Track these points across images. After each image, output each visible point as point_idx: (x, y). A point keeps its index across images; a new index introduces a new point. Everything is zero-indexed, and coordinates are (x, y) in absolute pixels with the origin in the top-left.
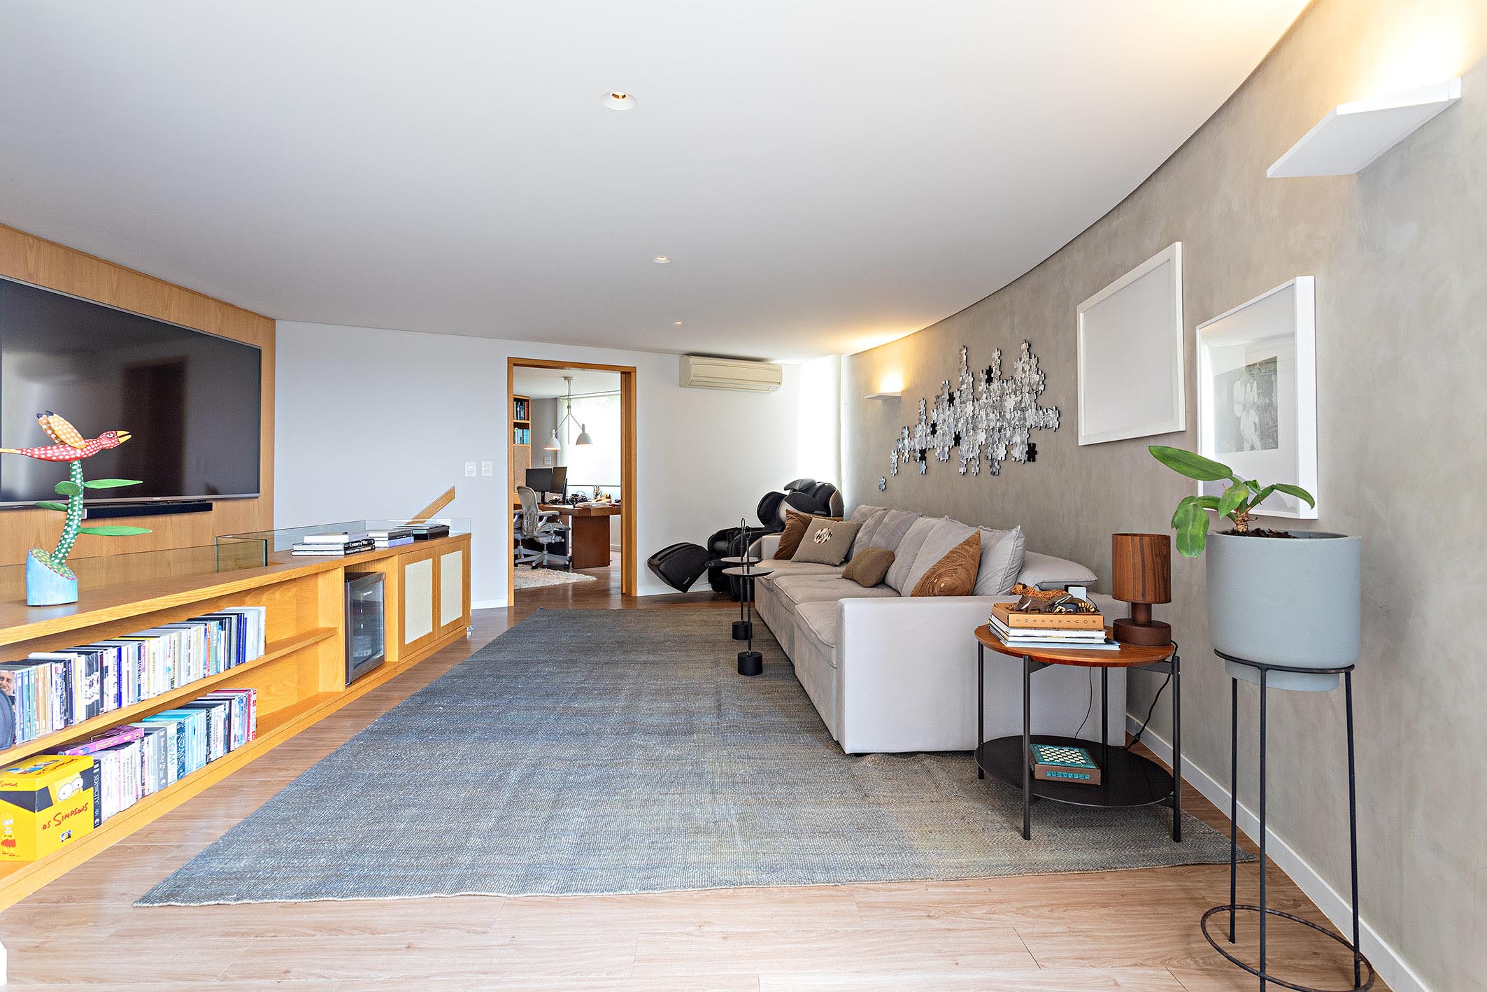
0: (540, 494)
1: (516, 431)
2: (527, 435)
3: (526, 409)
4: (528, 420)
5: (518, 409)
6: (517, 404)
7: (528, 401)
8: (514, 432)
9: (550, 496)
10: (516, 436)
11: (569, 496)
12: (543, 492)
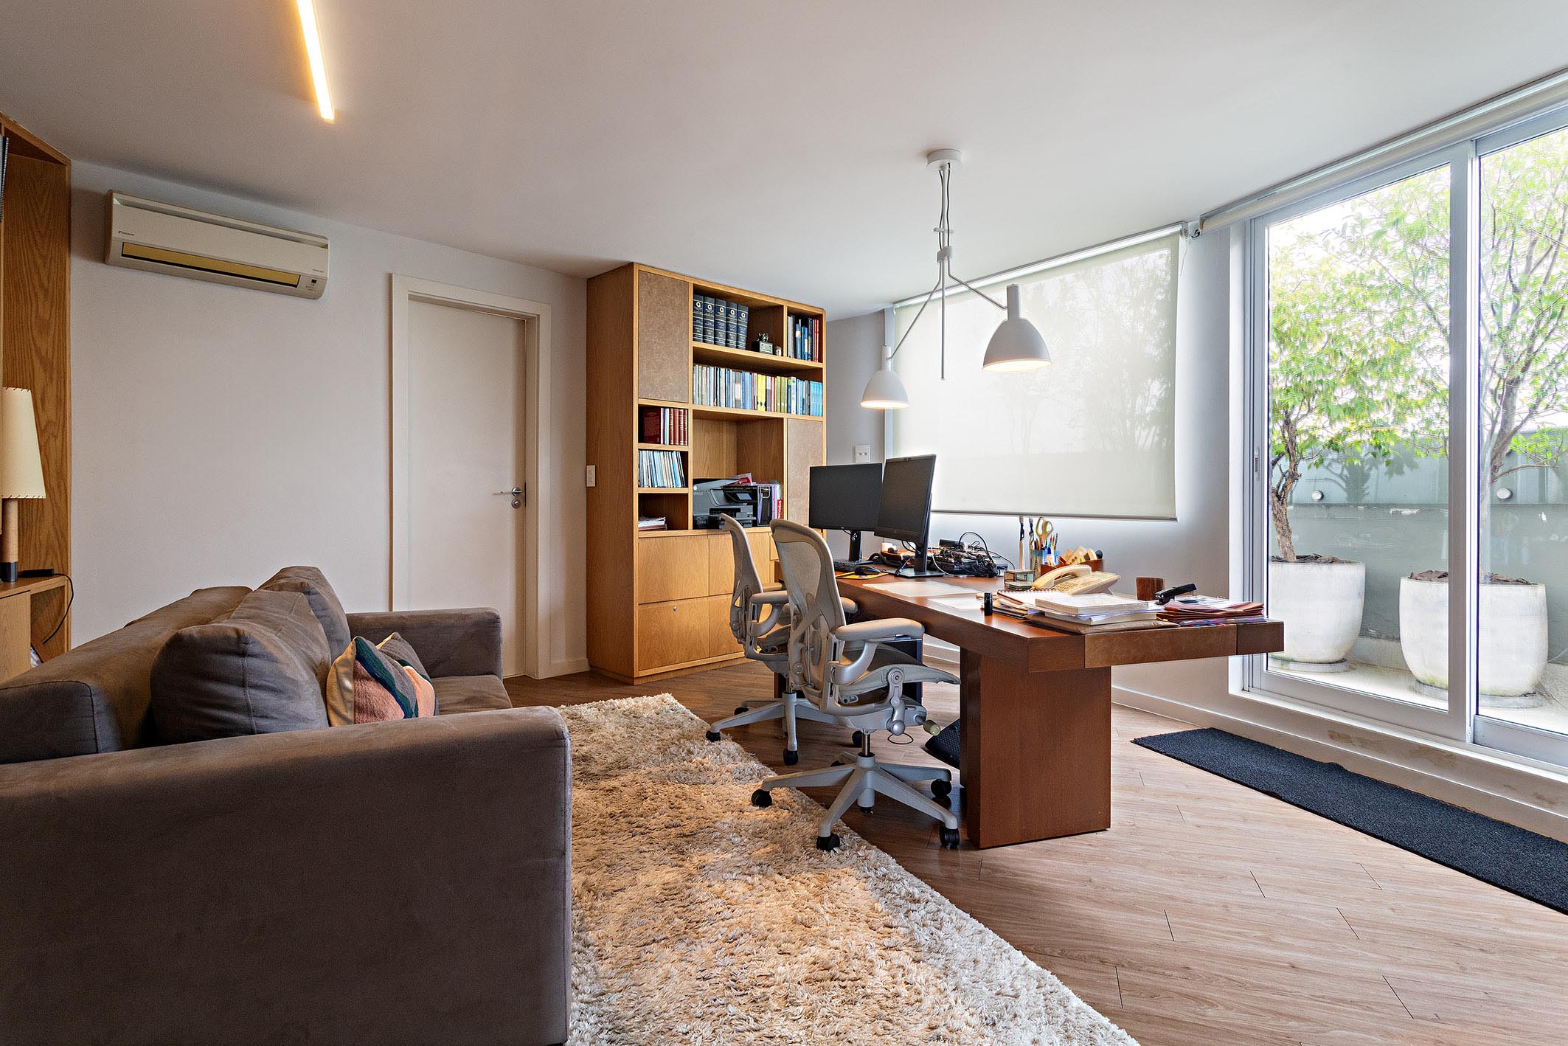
0: (844, 537)
1: (793, 385)
2: (817, 395)
3: (816, 336)
4: (820, 360)
5: (798, 333)
6: (796, 322)
7: (819, 317)
8: (789, 387)
9: (872, 544)
10: (794, 396)
11: (933, 545)
12: (856, 532)
